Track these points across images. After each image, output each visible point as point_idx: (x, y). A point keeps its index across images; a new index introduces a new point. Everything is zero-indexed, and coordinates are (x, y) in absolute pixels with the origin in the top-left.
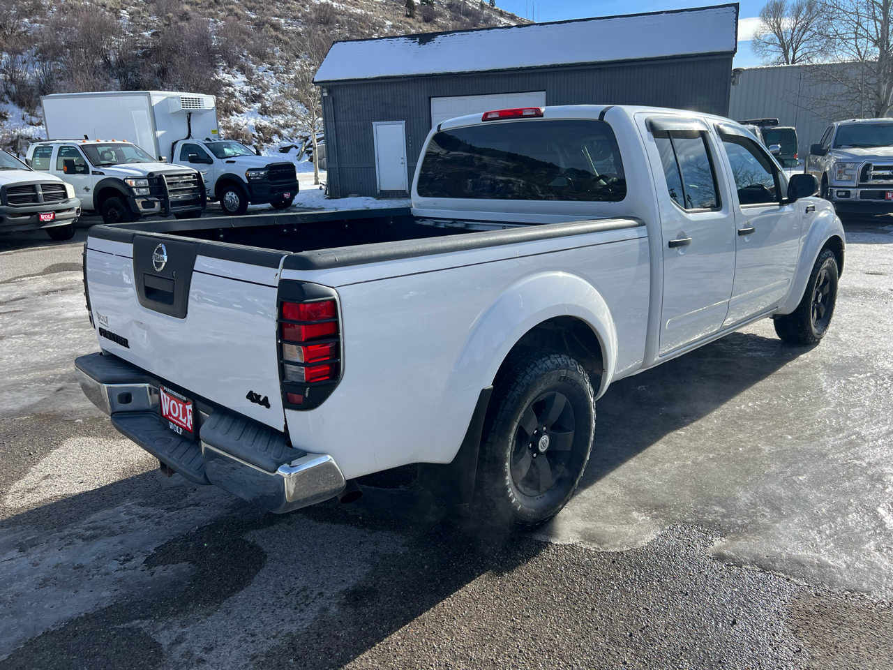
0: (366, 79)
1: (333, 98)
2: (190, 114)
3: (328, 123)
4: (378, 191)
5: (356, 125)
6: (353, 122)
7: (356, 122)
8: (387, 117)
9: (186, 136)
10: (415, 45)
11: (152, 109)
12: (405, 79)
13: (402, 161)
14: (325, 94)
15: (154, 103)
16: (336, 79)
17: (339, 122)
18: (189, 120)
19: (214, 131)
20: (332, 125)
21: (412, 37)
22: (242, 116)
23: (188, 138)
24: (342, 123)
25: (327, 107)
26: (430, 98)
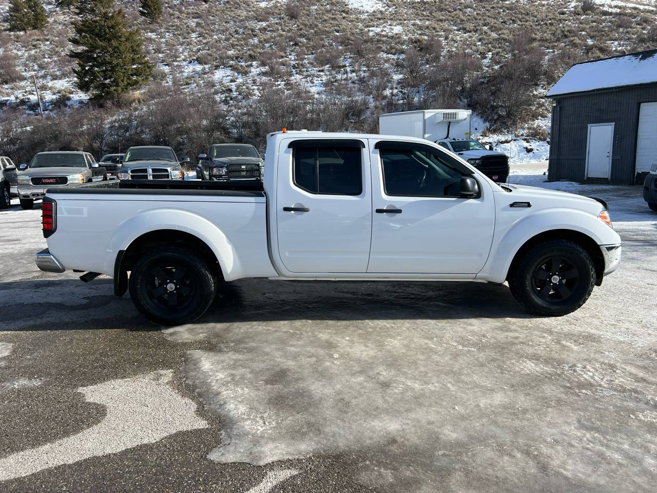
0: (585, 92)
1: (560, 108)
2: (450, 123)
3: (555, 126)
4: (586, 178)
5: (576, 126)
6: (573, 125)
7: (576, 125)
8: (600, 119)
9: (446, 137)
10: (635, 61)
11: (425, 121)
12: (617, 90)
13: (608, 154)
14: (555, 105)
15: (426, 118)
16: (562, 93)
17: (563, 125)
18: (449, 127)
19: (467, 134)
20: (557, 127)
21: (636, 55)
22: (544, 120)
23: (446, 138)
24: (565, 125)
25: (555, 114)
26: (639, 104)
